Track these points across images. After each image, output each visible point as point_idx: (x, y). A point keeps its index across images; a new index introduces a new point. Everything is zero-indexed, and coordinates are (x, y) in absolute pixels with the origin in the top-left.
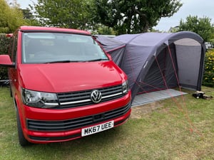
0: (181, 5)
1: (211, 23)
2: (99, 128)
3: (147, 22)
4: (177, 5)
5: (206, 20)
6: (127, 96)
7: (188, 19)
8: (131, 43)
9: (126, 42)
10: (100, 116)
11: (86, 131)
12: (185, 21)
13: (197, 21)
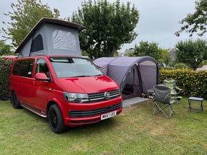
1: (159, 47)
2: (109, 115)
4: (134, 35)
5: (154, 45)
7: (141, 43)
8: (111, 64)
9: (108, 63)
10: (109, 108)
11: (103, 117)
12: (139, 45)
13: (148, 45)
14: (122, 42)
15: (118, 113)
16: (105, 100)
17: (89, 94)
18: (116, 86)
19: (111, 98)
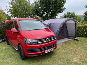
0: (65, 9)
2: (49, 50)
3: (54, 15)
4: (64, 8)
5: (74, 13)
6: (56, 40)
7: (67, 13)
8: (52, 23)
9: (50, 22)
10: (50, 46)
11: (46, 51)
12: (66, 14)
13: (70, 14)
14: (58, 12)
15: (54, 49)
16: (47, 42)
17: (37, 40)
18: (53, 34)
19: (50, 41)
